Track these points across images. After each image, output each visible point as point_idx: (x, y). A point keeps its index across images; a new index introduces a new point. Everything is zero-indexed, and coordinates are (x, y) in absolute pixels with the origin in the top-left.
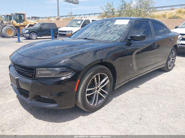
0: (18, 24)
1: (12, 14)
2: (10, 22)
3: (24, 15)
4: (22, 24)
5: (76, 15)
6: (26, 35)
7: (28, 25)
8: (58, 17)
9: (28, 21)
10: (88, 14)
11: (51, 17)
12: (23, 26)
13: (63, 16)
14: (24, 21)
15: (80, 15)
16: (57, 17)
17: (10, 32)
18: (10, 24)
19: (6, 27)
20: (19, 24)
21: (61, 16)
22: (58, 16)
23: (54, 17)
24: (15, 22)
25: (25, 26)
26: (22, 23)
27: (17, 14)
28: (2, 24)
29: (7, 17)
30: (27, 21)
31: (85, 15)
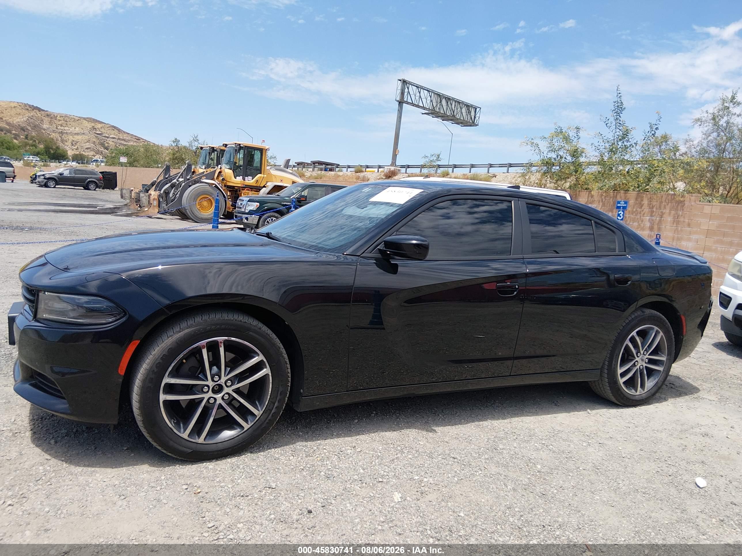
0: (238, 181)
1: (226, 145)
2: (212, 170)
3: (261, 151)
4: (250, 181)
5: (455, 166)
6: (247, 219)
7: (270, 185)
8: (392, 168)
9: (274, 172)
10: (501, 166)
11: (367, 167)
12: (252, 188)
13: (409, 167)
14: (259, 170)
15: (473, 166)
16: (386, 169)
17: (205, 203)
18: (211, 176)
19: (197, 185)
20: (239, 179)
21: (403, 167)
22: (393, 163)
23: (380, 167)
24: (228, 172)
25: (258, 189)
26: (250, 178)
27: (239, 148)
28: (187, 175)
29: (210, 154)
30: (269, 174)
31: (491, 166)
